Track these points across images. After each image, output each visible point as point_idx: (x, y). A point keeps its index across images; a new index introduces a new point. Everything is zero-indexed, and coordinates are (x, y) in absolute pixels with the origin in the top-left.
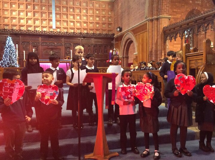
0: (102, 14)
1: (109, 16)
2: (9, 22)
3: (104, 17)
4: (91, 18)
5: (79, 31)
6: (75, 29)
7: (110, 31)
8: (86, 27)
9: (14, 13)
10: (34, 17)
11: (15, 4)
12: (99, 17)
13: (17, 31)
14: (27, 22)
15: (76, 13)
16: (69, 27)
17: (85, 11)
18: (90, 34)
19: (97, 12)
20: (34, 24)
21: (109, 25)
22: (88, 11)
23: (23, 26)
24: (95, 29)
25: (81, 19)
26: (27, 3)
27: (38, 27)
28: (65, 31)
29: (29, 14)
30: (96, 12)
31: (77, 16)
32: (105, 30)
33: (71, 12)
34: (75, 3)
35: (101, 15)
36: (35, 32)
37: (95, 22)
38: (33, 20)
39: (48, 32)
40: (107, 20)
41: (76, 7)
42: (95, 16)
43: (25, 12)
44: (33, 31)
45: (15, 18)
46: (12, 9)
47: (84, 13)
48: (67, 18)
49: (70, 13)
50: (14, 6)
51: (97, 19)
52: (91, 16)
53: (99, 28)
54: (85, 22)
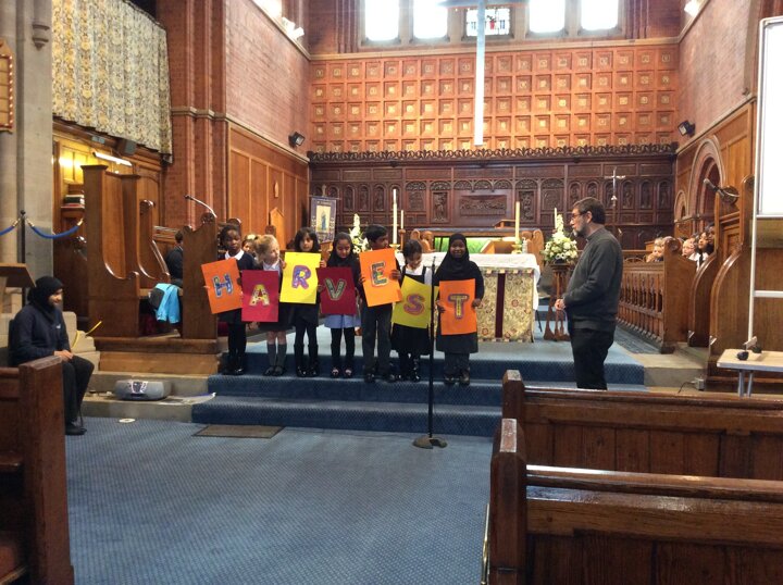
0: (639, 84)
1: (663, 88)
2: (378, 133)
3: (646, 92)
4: (603, 101)
5: (561, 144)
6: (552, 137)
7: (665, 134)
8: (586, 130)
9: (391, 109)
10: (440, 113)
11: (394, 86)
12: (626, 94)
13: (396, 154)
14: (422, 130)
15: (556, 89)
16: (532, 134)
17: (583, 82)
18: (596, 149)
19: (624, 80)
20: (440, 133)
21: (662, 116)
22: (594, 82)
23: (411, 141)
24: (613, 134)
25: (569, 106)
26: (423, 78)
27: (448, 140)
28: (523, 144)
29: (428, 108)
30: (619, 80)
31: (560, 98)
32: (645, 134)
33: (540, 89)
34: (553, 62)
35: (636, 89)
36: (440, 156)
37: (613, 111)
38: (436, 122)
39: (473, 153)
40: (655, 101)
41: (558, 72)
42: (614, 94)
43: (419, 102)
44: (434, 154)
45: (393, 122)
46: (388, 98)
47: (581, 87)
48: (530, 106)
49: (539, 93)
50: (391, 90)
51: (624, 101)
52: (603, 94)
53: (628, 128)
54: (581, 116)
